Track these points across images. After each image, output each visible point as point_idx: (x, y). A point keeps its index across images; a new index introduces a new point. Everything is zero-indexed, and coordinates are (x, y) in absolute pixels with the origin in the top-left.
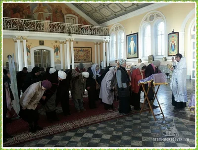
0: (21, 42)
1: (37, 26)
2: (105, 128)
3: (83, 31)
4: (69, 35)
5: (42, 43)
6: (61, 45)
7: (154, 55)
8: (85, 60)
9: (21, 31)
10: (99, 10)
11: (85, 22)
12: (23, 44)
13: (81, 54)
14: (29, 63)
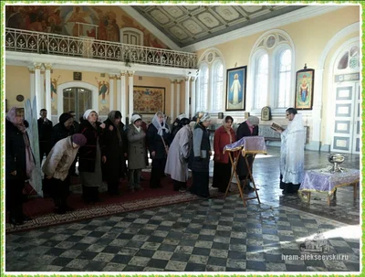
0: (42, 73)
1: (71, 47)
2: (167, 213)
3: (151, 58)
4: (126, 65)
5: (78, 76)
6: (112, 82)
7: (272, 106)
8: (153, 109)
9: (42, 55)
10: (182, 23)
11: (157, 43)
12: (45, 76)
13: (146, 98)
14: (54, 111)
